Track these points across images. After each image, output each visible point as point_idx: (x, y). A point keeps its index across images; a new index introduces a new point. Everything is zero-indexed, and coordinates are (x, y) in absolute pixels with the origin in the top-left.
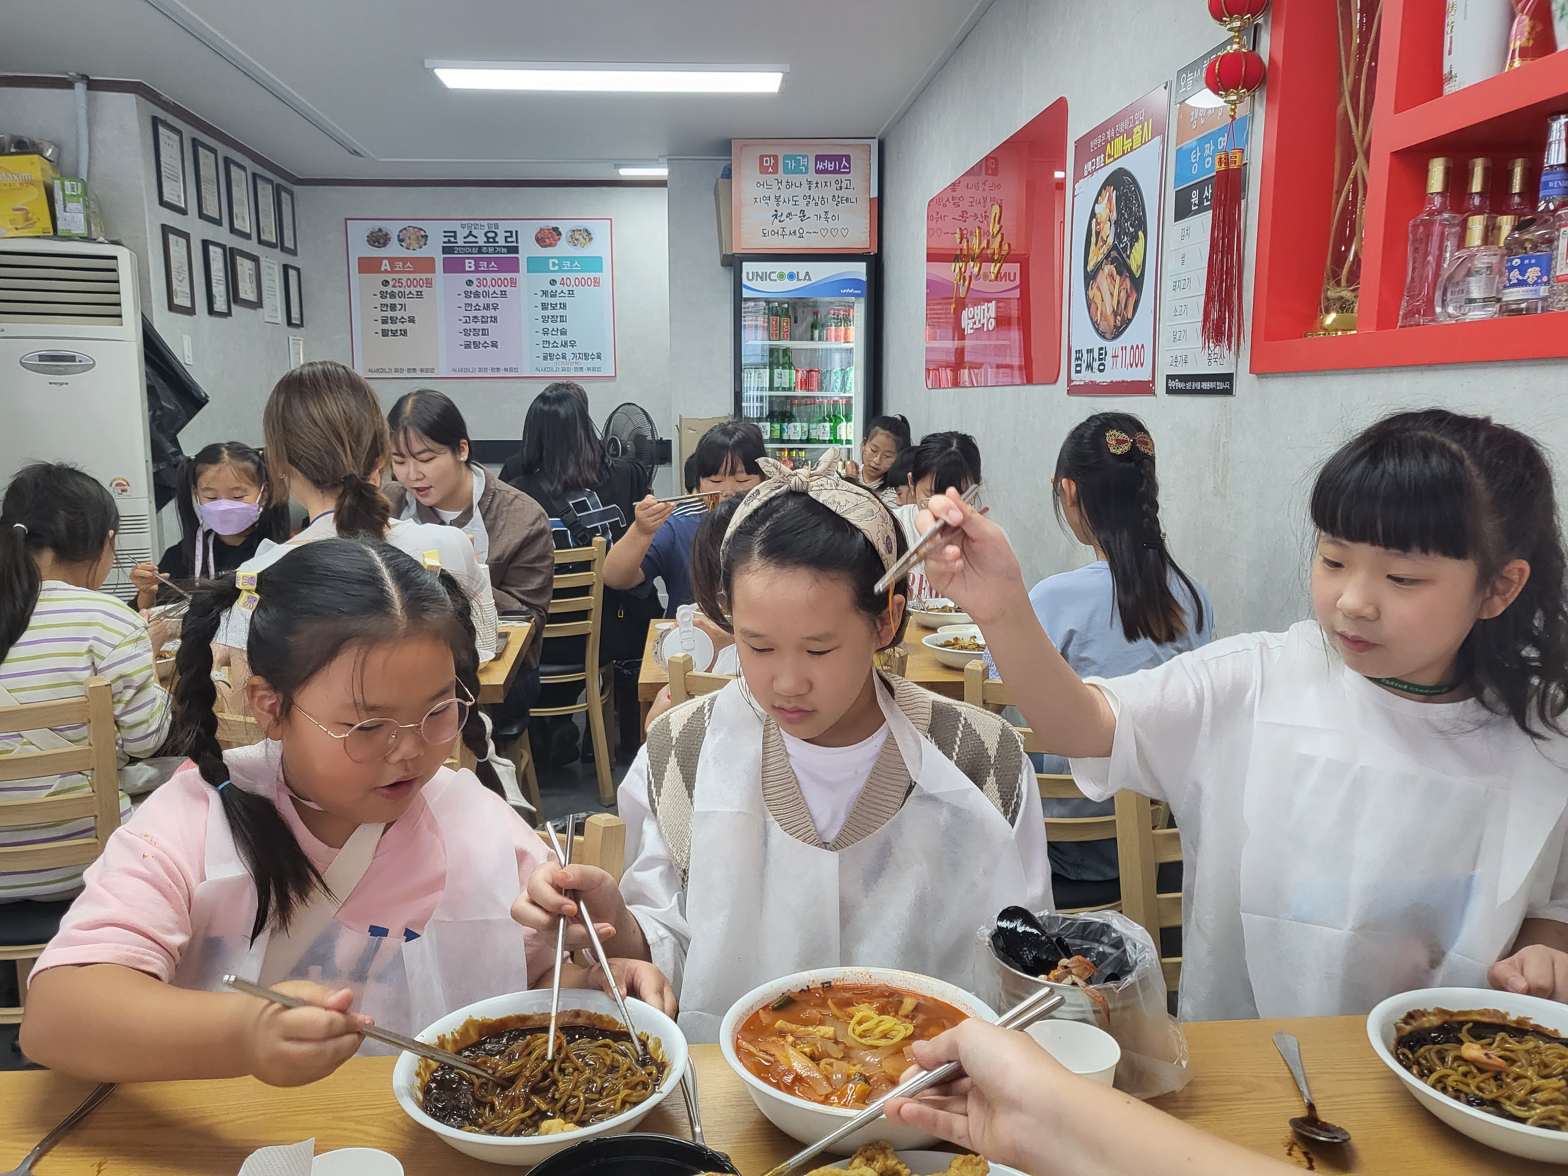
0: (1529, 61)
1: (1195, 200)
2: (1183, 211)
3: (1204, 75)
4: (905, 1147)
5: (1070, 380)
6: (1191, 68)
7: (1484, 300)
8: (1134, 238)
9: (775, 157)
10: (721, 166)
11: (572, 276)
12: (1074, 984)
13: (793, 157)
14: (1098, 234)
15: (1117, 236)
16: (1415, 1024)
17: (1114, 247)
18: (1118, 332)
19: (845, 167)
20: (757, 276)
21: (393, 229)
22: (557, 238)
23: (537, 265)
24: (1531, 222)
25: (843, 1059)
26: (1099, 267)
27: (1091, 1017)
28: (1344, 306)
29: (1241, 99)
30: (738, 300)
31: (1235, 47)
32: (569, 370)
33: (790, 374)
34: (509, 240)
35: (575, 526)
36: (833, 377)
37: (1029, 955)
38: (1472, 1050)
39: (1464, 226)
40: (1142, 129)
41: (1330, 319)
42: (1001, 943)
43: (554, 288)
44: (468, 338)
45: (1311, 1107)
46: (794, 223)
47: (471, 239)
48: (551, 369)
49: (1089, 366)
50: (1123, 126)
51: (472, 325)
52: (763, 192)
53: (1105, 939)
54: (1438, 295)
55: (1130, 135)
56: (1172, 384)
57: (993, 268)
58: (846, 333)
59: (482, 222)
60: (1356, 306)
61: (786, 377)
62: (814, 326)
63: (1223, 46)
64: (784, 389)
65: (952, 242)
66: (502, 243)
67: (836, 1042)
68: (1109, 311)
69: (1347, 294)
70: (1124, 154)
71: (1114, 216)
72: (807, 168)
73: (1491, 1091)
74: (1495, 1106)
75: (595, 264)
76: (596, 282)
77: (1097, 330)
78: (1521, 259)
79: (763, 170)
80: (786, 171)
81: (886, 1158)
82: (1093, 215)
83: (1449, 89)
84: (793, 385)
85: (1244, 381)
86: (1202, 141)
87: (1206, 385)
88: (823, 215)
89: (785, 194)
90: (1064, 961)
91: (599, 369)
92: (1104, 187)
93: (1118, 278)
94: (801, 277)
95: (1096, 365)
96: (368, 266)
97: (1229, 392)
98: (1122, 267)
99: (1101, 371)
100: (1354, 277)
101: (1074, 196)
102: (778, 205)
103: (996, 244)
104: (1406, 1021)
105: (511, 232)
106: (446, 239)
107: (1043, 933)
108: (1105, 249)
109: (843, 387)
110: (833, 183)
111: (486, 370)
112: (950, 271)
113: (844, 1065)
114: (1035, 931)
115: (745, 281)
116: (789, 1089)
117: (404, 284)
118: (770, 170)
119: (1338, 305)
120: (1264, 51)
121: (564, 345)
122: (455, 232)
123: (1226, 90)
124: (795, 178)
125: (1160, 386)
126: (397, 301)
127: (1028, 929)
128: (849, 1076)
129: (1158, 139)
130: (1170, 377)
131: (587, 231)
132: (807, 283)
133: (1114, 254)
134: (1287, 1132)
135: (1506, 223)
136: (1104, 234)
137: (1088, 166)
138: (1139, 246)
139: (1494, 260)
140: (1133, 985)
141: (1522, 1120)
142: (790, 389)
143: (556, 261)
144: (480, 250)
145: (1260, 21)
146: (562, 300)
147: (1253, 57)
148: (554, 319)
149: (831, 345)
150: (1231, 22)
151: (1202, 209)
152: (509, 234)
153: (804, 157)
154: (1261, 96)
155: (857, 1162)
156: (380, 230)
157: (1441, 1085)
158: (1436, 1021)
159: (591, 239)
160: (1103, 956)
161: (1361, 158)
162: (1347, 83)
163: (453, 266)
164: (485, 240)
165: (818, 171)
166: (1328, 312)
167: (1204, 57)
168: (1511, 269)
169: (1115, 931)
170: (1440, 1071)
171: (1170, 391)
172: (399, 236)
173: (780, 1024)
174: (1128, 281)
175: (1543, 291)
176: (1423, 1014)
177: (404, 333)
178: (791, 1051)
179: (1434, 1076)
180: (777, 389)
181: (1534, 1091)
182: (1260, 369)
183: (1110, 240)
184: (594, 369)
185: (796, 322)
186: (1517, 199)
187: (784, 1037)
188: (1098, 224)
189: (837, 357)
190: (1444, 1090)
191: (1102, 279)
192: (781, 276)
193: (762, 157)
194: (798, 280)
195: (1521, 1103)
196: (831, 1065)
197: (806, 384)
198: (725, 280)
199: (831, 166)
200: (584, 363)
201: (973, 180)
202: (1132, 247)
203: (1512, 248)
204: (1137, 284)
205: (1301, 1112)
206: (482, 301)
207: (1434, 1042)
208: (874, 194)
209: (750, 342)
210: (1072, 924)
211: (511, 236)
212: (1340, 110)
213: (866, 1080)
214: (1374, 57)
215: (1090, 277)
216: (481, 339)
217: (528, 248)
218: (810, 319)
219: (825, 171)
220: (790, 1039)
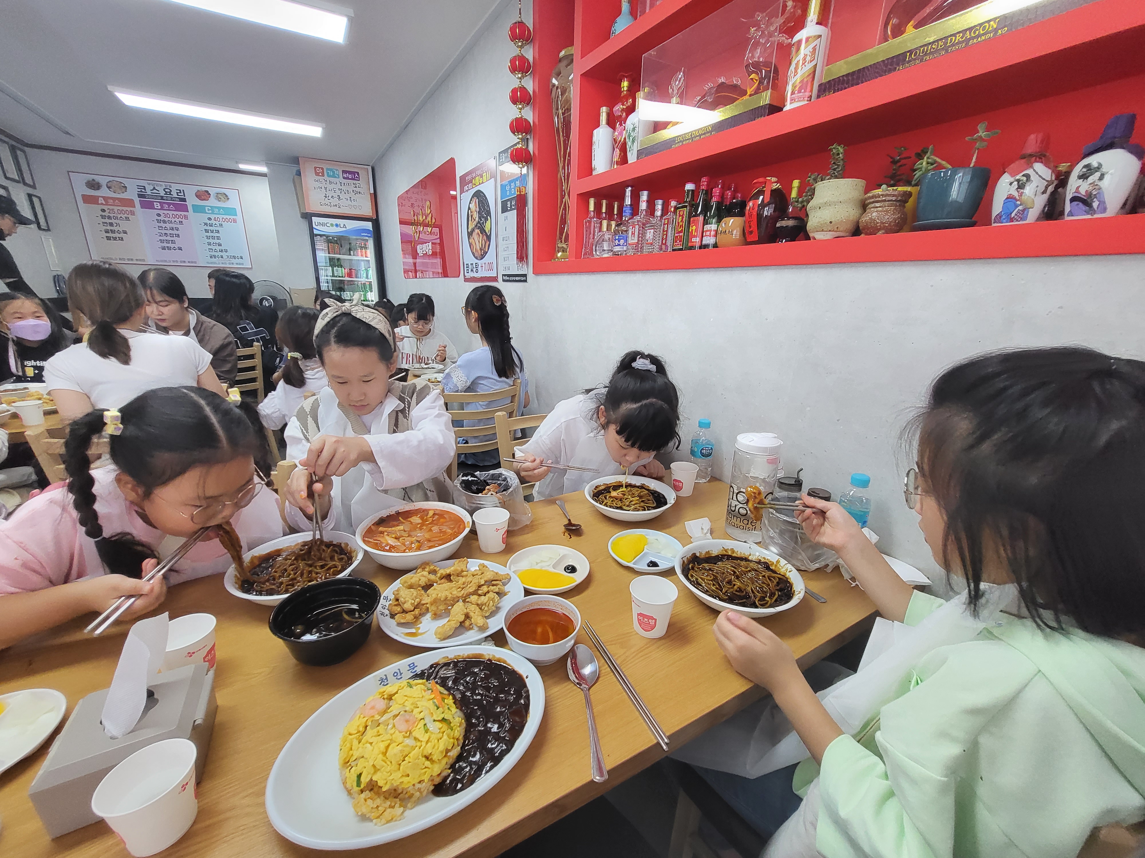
0: (619, 166)
1: (509, 205)
2: (504, 210)
3: (509, 156)
4: (438, 560)
5: (465, 276)
6: (505, 151)
7: (608, 250)
8: (486, 219)
9: (322, 169)
10: (295, 170)
11: (221, 217)
12: (492, 494)
13: (331, 170)
14: (472, 216)
15: (480, 218)
16: (598, 489)
17: (479, 222)
18: (482, 257)
19: (357, 177)
20: (320, 224)
21: (103, 181)
22: (208, 196)
23: (198, 209)
24: (621, 224)
25: (408, 536)
26: (473, 230)
27: (499, 505)
28: (564, 250)
29: (523, 167)
30: (312, 236)
31: (520, 145)
32: (225, 263)
33: (342, 270)
34: (179, 194)
35: (241, 338)
36: (362, 272)
37: (474, 488)
38: (614, 494)
39: (601, 223)
40: (486, 175)
41: (559, 255)
42: (464, 485)
43: (211, 222)
44: (163, 245)
45: (569, 520)
46: (335, 201)
47: (155, 191)
48: (215, 263)
49: (472, 270)
50: (478, 172)
51: (164, 238)
52: (318, 184)
53: (500, 479)
54: (594, 247)
55: (482, 177)
56: (504, 278)
57: (429, 229)
58: (366, 253)
59: (161, 183)
60: (568, 250)
61: (340, 272)
62: (350, 250)
63: (515, 145)
64: (339, 277)
65: (410, 217)
66: (175, 195)
67: (405, 531)
68: (478, 248)
69: (564, 246)
70: (480, 184)
71: (478, 210)
72: (338, 175)
73: (619, 504)
74: (621, 508)
75: (232, 211)
76: (235, 221)
77: (474, 256)
78: (619, 237)
79: (317, 174)
80: (329, 176)
81: (430, 566)
82: (469, 208)
83: (594, 173)
84: (344, 275)
85: (531, 276)
86: (510, 182)
87: (517, 278)
88: (349, 198)
89: (330, 187)
90: (488, 487)
91: (242, 264)
92: (473, 197)
93: (481, 235)
94: (342, 226)
95: (475, 270)
96: (88, 199)
97: (525, 281)
98: (483, 231)
99: (477, 272)
100: (567, 240)
101: (461, 200)
102: (327, 192)
103: (429, 219)
104: (595, 489)
105: (180, 190)
106: (139, 190)
107: (479, 479)
108: (475, 223)
109: (367, 277)
110: (352, 184)
111: (177, 261)
112: (410, 230)
113: (409, 538)
114: (476, 479)
115: (314, 226)
116: (389, 551)
117: (116, 212)
118: (320, 174)
119: (562, 250)
120: (531, 148)
121: (222, 251)
122: (144, 187)
123: (518, 163)
124: (332, 179)
125: (500, 279)
126: (113, 221)
127: (473, 479)
128: (412, 542)
129: (493, 179)
130: (503, 275)
131: (225, 194)
132: (345, 229)
133: (479, 225)
134: (563, 529)
135: (613, 223)
136: (474, 217)
137: (466, 188)
138: (488, 222)
139: (610, 236)
140: (512, 491)
141: (629, 510)
142: (342, 277)
143: (210, 208)
144: (162, 198)
145: (528, 137)
146: (217, 229)
147: (527, 150)
148: (213, 238)
149: (360, 258)
150: (518, 135)
151: (512, 210)
152: (179, 191)
153: (337, 170)
154: (531, 167)
155: (419, 571)
156: (93, 180)
157: (606, 505)
158: (603, 487)
159: (228, 199)
160: (500, 485)
161: (567, 196)
162: (561, 165)
163: (147, 205)
164: (165, 193)
165: (344, 178)
166: (559, 252)
167: (508, 148)
168: (616, 240)
169: (504, 475)
170: (605, 501)
171: (504, 281)
172: (107, 185)
173: (381, 529)
174: (485, 236)
175: (625, 248)
176: (600, 486)
177: (122, 239)
178: (387, 537)
179: (604, 503)
180: (336, 277)
181: (631, 502)
182: (536, 272)
183: (477, 219)
184: (240, 264)
185: (341, 247)
186: (616, 216)
187: (383, 534)
188: (471, 212)
189: (362, 263)
190: (607, 506)
191: (475, 235)
192: (332, 225)
193: (315, 168)
194: (341, 227)
195: (627, 506)
196: (404, 539)
197: (350, 275)
198: (304, 225)
199: (350, 176)
200: (233, 261)
201: (416, 190)
202: (486, 222)
203: (616, 232)
204: (489, 238)
205: (567, 522)
206: (168, 225)
207: (603, 493)
208: (372, 191)
209: (320, 255)
210: (488, 475)
211: (180, 193)
212: (559, 176)
213: (419, 542)
214: (569, 156)
215: (470, 234)
216: (172, 246)
217: (192, 201)
218: (348, 247)
219: (347, 178)
220: (386, 533)
